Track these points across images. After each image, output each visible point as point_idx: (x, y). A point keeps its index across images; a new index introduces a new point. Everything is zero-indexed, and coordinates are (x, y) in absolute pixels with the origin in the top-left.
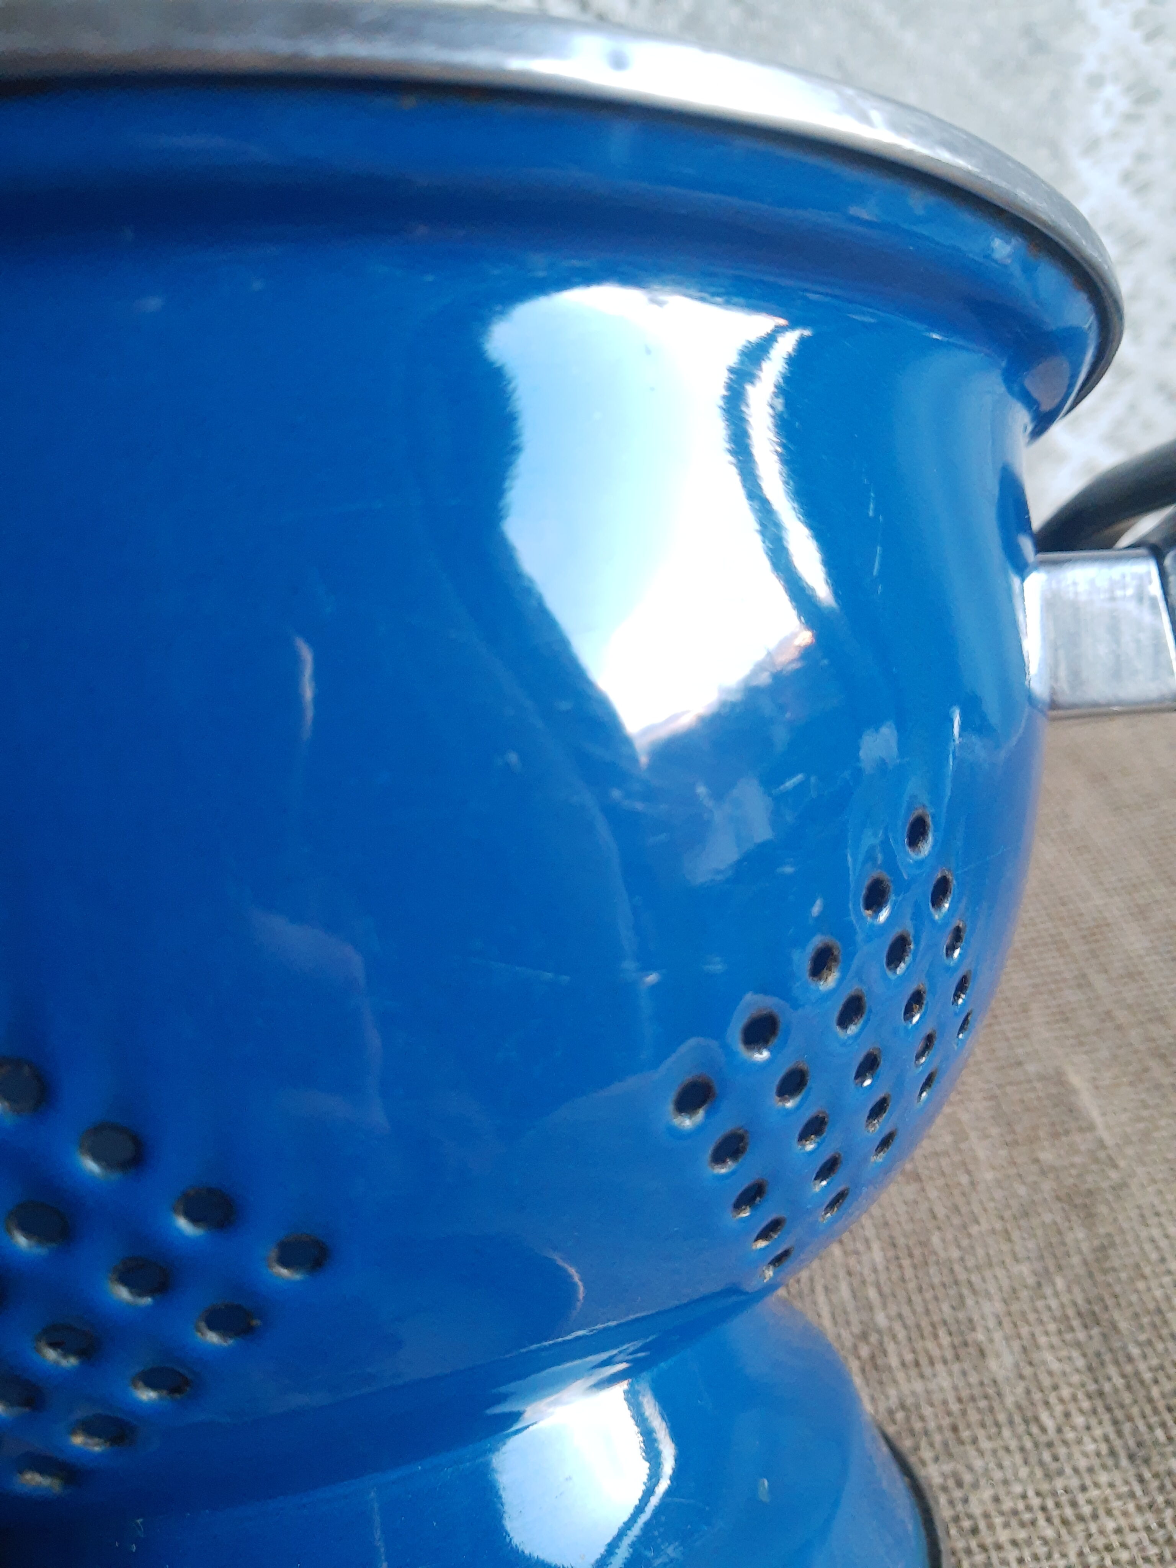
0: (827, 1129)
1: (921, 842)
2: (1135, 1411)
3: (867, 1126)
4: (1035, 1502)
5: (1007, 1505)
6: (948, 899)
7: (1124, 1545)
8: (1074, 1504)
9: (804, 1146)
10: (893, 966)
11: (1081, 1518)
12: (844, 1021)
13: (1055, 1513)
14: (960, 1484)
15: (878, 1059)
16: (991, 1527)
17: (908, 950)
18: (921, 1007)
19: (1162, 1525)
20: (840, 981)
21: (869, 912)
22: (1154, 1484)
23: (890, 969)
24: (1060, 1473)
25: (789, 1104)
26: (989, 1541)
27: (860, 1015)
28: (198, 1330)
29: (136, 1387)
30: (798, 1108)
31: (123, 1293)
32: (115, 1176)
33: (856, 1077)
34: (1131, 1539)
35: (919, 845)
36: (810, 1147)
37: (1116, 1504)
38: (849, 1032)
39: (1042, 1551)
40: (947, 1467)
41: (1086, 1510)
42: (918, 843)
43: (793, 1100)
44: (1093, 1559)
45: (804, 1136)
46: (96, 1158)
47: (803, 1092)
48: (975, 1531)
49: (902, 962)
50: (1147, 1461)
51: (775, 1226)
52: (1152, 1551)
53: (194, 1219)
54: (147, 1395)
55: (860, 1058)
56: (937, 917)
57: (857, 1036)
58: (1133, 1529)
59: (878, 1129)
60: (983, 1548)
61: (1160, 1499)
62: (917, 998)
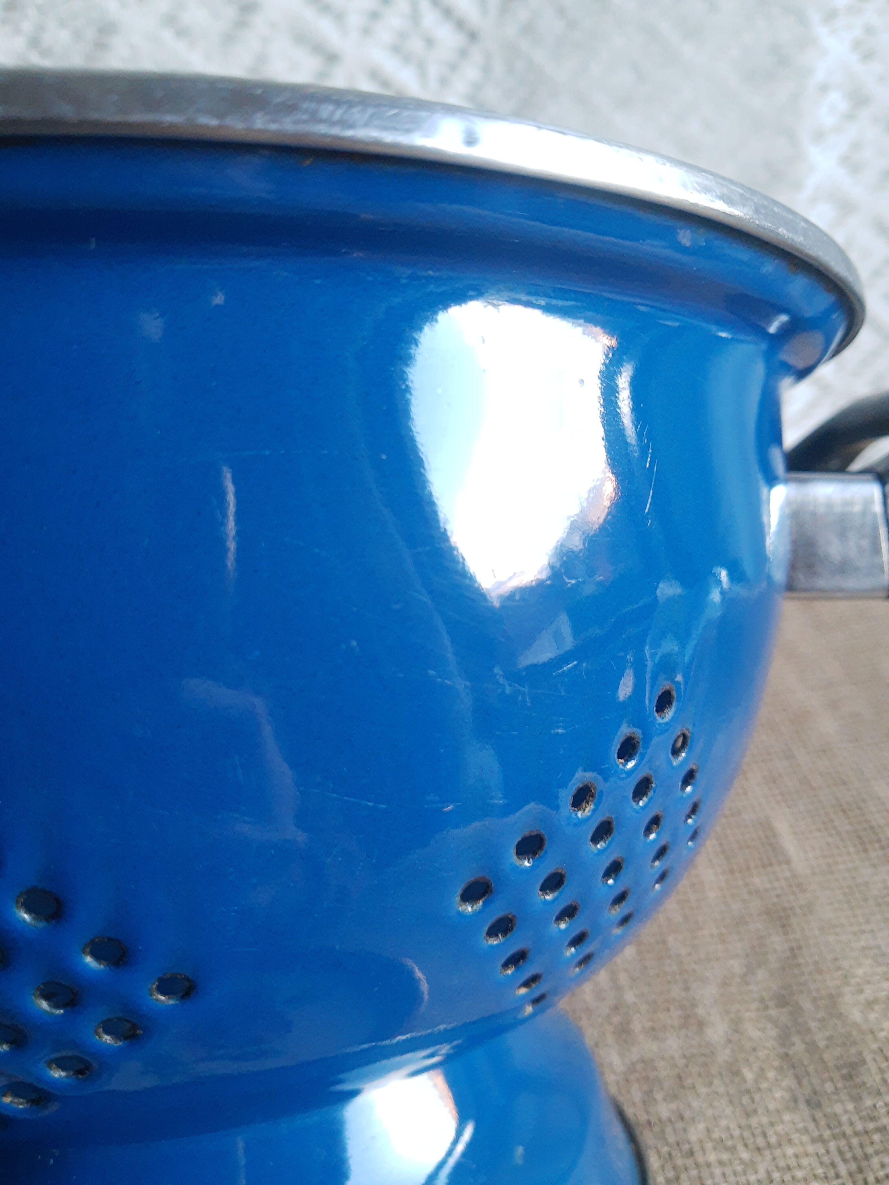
0: (578, 913)
1: (667, 709)
2: (811, 1069)
3: (610, 910)
4: (737, 1133)
5: (716, 1135)
6: (684, 750)
7: (799, 1166)
8: (764, 1135)
9: (559, 925)
10: (637, 799)
11: (769, 1145)
12: (596, 838)
13: (750, 1142)
14: (682, 1118)
15: (622, 865)
16: (703, 1150)
17: (650, 787)
18: (658, 827)
19: (828, 1152)
20: (594, 811)
21: (622, 761)
22: (823, 1123)
23: (635, 802)
24: (755, 1111)
25: (548, 897)
26: (701, 1159)
27: (609, 834)
28: (97, 1033)
29: (51, 1069)
30: (555, 900)
31: (44, 1005)
32: (42, 925)
33: (604, 877)
34: (805, 1162)
35: (665, 711)
36: (563, 926)
37: (795, 1137)
38: (599, 846)
39: (739, 1168)
40: (673, 1106)
41: (773, 1140)
42: (665, 710)
43: (552, 895)
44: (776, 1175)
45: (560, 918)
46: (29, 911)
47: (560, 889)
48: (691, 1153)
49: (645, 796)
50: (819, 1105)
51: (534, 979)
52: (820, 1171)
53: (97, 957)
54: (58, 1074)
55: (607, 864)
56: (675, 763)
57: (604, 850)
58: (807, 1155)
59: (618, 912)
60: (697, 1165)
61: (827, 1133)
62: (656, 821)
